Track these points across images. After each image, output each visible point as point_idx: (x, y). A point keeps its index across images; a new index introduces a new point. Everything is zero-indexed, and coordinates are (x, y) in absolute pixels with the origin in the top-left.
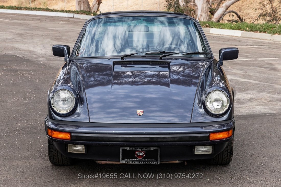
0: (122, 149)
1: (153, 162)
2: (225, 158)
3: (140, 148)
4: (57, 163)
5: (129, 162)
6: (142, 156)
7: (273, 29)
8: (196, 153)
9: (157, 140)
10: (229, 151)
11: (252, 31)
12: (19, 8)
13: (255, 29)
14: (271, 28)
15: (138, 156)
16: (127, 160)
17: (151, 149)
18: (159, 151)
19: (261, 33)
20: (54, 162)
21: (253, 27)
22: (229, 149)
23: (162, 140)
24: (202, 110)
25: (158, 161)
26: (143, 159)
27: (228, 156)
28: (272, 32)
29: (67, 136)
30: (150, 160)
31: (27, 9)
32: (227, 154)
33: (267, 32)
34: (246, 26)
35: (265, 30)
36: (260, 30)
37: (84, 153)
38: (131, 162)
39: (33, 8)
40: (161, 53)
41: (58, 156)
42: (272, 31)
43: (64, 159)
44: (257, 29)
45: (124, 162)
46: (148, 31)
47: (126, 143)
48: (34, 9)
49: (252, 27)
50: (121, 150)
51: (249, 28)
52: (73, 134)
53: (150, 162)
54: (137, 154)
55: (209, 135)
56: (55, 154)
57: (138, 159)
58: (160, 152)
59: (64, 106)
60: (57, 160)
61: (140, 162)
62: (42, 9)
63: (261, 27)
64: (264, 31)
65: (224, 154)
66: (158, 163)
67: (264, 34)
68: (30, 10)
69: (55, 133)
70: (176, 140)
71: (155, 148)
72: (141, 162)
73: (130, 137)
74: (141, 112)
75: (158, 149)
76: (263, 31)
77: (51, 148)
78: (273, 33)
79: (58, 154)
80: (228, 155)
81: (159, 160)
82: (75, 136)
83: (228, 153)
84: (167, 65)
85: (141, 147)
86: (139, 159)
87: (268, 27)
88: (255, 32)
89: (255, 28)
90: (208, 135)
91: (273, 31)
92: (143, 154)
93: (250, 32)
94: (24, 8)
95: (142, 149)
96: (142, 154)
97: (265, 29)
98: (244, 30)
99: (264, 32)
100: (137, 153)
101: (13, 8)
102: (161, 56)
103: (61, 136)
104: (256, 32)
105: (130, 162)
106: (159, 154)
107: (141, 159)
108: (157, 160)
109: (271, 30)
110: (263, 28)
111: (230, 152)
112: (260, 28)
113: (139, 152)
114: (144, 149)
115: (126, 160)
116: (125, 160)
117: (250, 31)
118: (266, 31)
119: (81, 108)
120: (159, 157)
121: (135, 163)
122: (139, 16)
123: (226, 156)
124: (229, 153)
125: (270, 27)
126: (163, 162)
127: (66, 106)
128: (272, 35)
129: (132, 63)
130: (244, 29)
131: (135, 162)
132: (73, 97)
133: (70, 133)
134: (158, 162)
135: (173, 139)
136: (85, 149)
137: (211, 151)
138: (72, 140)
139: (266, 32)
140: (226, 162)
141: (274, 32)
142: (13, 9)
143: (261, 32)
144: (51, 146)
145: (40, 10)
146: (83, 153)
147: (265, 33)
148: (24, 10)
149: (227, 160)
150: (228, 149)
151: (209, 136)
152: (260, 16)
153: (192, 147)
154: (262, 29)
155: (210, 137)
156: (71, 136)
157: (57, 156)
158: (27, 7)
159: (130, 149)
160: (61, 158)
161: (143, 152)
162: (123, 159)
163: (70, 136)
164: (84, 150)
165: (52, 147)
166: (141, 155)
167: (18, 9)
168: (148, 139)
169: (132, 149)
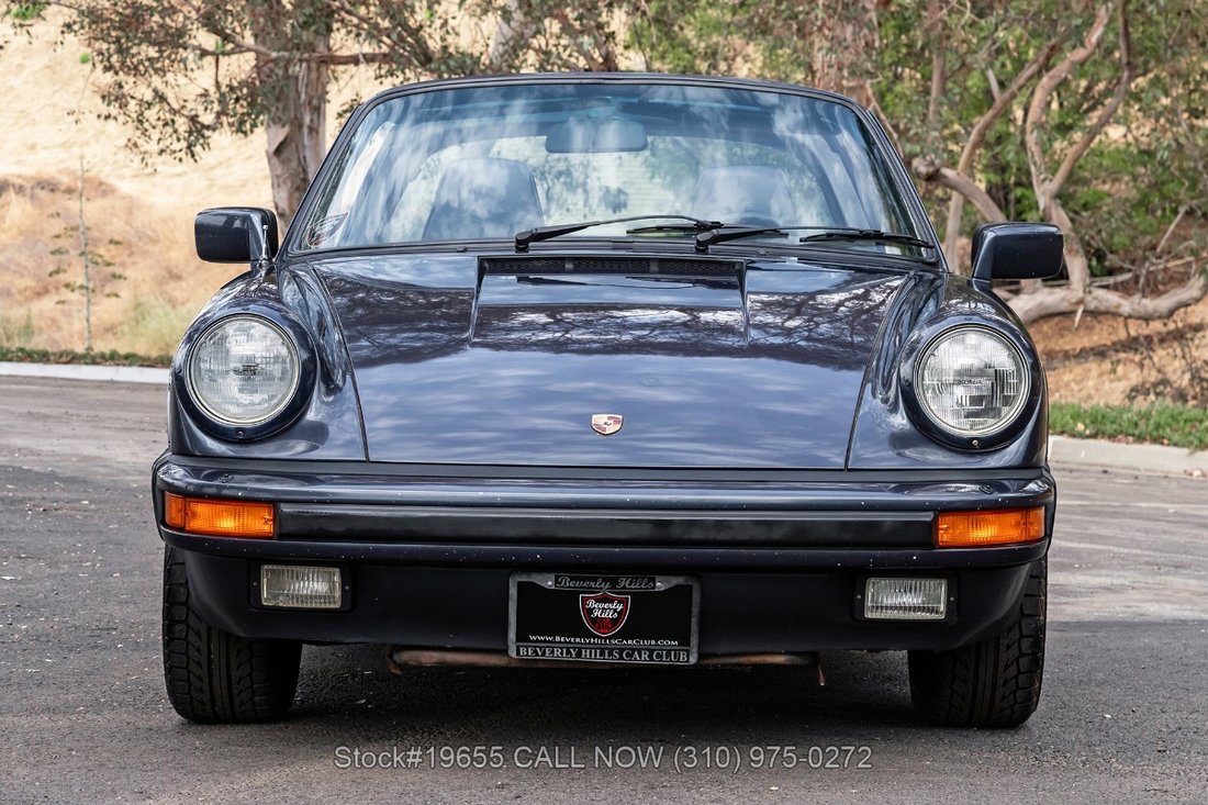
0: (520, 585)
1: (668, 655)
2: (1006, 682)
3: (605, 580)
4: (203, 703)
5: (553, 652)
6: (614, 622)
7: (1194, 426)
8: (869, 615)
9: (687, 537)
10: (1026, 643)
11: (1100, 436)
12: (36, 356)
13: (1114, 427)
14: (1186, 421)
15: (595, 621)
16: (541, 641)
17: (660, 585)
18: (696, 597)
19: (1142, 443)
20: (192, 698)
21: (1103, 417)
22: (1027, 636)
23: (712, 535)
24: (900, 421)
25: (689, 645)
26: (622, 635)
27: (1019, 673)
28: (1191, 438)
29: (258, 523)
30: (653, 642)
31: (73, 358)
32: (1017, 660)
33: (1169, 440)
34: (1072, 417)
35: (1161, 431)
36: (1137, 432)
37: (337, 606)
38: (562, 653)
39: (103, 356)
40: (701, 227)
41: (210, 661)
42: (1190, 433)
43: (238, 683)
44: (1125, 425)
45: (527, 652)
46: (640, 145)
47: (538, 552)
48: (107, 357)
49: (1100, 418)
50: (513, 591)
51: (1087, 421)
52: (286, 509)
53: (651, 652)
54: (590, 611)
55: (935, 520)
56: (198, 650)
57: (595, 636)
58: (699, 600)
59: (245, 398)
60: (206, 688)
61: (602, 654)
62: (141, 357)
63: (1144, 421)
64: (1155, 434)
65: (1002, 664)
66: (688, 657)
67: (1157, 448)
68: (86, 364)
69: (201, 509)
70: (777, 535)
71: (675, 581)
72: (610, 654)
73: (560, 521)
74: (612, 421)
75: (691, 586)
76: (1151, 436)
77: (179, 622)
78: (1196, 442)
79: (210, 653)
80: (1022, 670)
81: (694, 641)
82: (298, 517)
83: (1022, 655)
84: (734, 279)
85: (610, 571)
86: (602, 638)
87: (1172, 417)
88: (1114, 441)
89: (1113, 423)
90: (928, 519)
91: (1198, 435)
92: (620, 613)
93: (1092, 442)
94: (61, 356)
95: (614, 584)
96: (615, 610)
97: (1158, 426)
98: (1062, 433)
99: (1158, 440)
100: (591, 604)
101: (10, 356)
102: (703, 236)
103: (227, 523)
104: (1119, 441)
105: (557, 652)
106: (695, 610)
107: (610, 638)
108: (685, 642)
109: (1187, 429)
110: (1152, 421)
111: (1030, 651)
112: (1136, 425)
113: (598, 600)
114: (624, 582)
115: (537, 641)
116: (533, 641)
117: (1094, 436)
118: (1163, 438)
119: (328, 404)
120: (694, 627)
121: (579, 655)
122: (602, 81)
123: (1013, 670)
124: (1028, 655)
125: (1184, 417)
126: (715, 655)
127: (257, 398)
128: (1192, 453)
129: (569, 266)
130: (1063, 427)
131: (580, 649)
132: (290, 352)
133: (273, 503)
134: (688, 651)
135: (761, 535)
136: (343, 585)
137: (942, 608)
138: (282, 536)
139: (1166, 441)
140: (1012, 707)
141: (1201, 441)
142: (10, 360)
143: (1140, 439)
144: (181, 612)
145: (131, 365)
146: (332, 606)
147: (1162, 443)
148: (58, 363)
149: (1014, 692)
150: (1022, 636)
151: (932, 527)
152: (1133, 394)
153: (853, 580)
154: (1147, 426)
155: (937, 529)
156: (277, 518)
157: (205, 666)
158: (72, 352)
159: (556, 582)
160: (224, 672)
161: (620, 602)
162: (522, 637)
163: (274, 520)
164: (338, 594)
165: (184, 618)
166: (609, 615)
167: (33, 361)
168: (646, 532)
169: (568, 583)
